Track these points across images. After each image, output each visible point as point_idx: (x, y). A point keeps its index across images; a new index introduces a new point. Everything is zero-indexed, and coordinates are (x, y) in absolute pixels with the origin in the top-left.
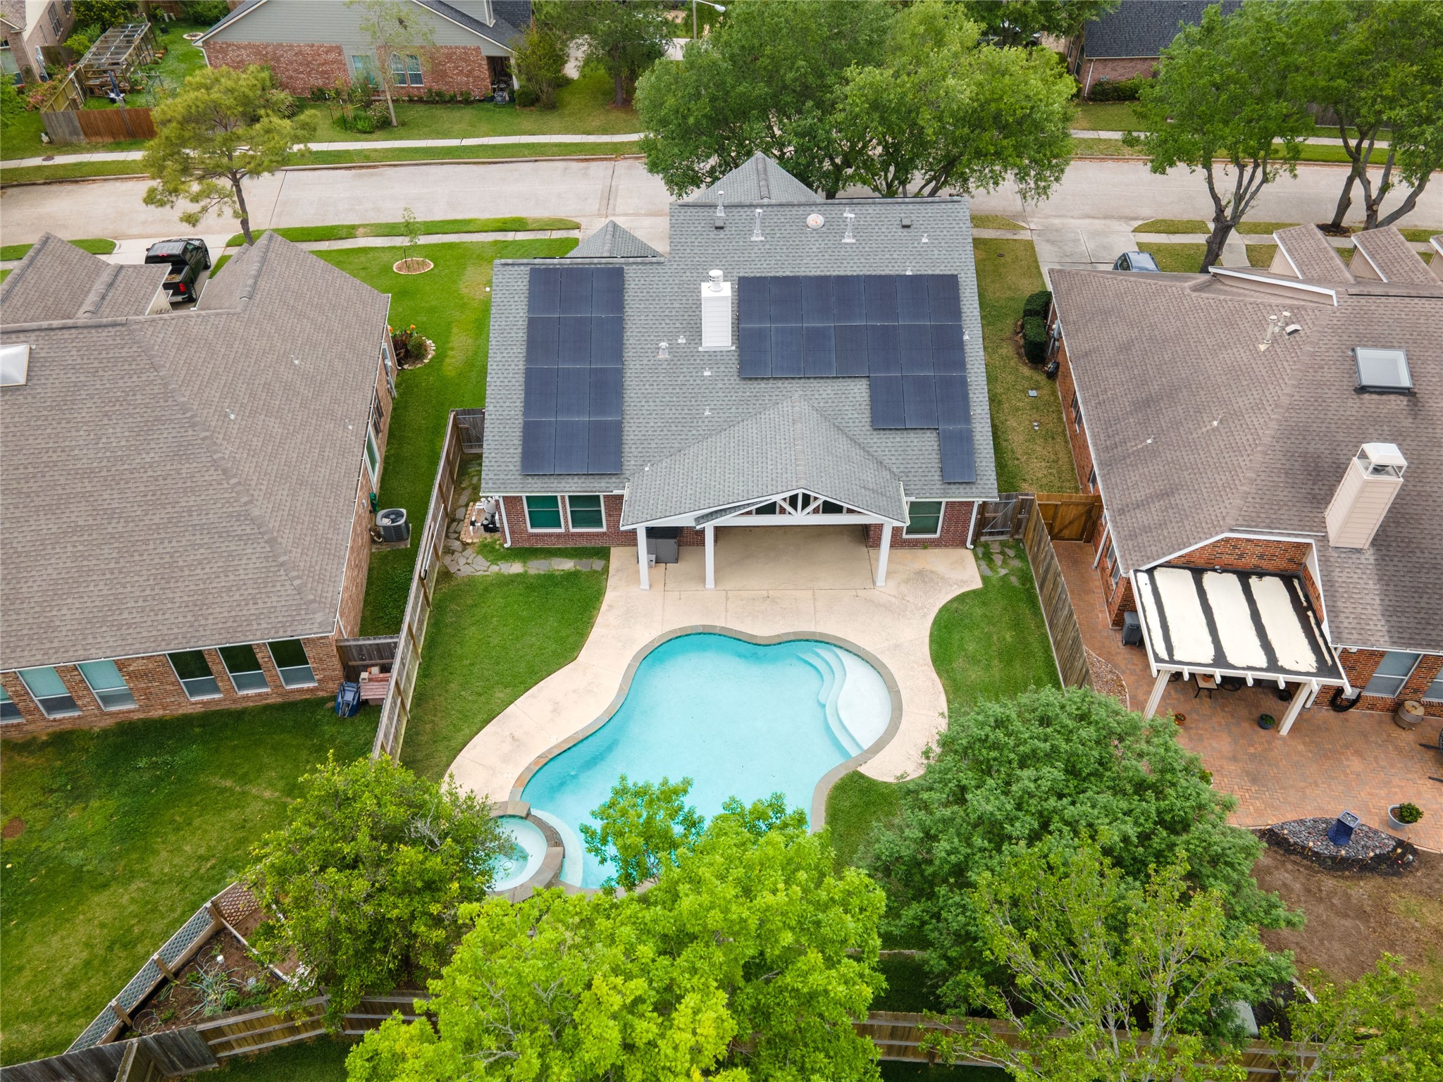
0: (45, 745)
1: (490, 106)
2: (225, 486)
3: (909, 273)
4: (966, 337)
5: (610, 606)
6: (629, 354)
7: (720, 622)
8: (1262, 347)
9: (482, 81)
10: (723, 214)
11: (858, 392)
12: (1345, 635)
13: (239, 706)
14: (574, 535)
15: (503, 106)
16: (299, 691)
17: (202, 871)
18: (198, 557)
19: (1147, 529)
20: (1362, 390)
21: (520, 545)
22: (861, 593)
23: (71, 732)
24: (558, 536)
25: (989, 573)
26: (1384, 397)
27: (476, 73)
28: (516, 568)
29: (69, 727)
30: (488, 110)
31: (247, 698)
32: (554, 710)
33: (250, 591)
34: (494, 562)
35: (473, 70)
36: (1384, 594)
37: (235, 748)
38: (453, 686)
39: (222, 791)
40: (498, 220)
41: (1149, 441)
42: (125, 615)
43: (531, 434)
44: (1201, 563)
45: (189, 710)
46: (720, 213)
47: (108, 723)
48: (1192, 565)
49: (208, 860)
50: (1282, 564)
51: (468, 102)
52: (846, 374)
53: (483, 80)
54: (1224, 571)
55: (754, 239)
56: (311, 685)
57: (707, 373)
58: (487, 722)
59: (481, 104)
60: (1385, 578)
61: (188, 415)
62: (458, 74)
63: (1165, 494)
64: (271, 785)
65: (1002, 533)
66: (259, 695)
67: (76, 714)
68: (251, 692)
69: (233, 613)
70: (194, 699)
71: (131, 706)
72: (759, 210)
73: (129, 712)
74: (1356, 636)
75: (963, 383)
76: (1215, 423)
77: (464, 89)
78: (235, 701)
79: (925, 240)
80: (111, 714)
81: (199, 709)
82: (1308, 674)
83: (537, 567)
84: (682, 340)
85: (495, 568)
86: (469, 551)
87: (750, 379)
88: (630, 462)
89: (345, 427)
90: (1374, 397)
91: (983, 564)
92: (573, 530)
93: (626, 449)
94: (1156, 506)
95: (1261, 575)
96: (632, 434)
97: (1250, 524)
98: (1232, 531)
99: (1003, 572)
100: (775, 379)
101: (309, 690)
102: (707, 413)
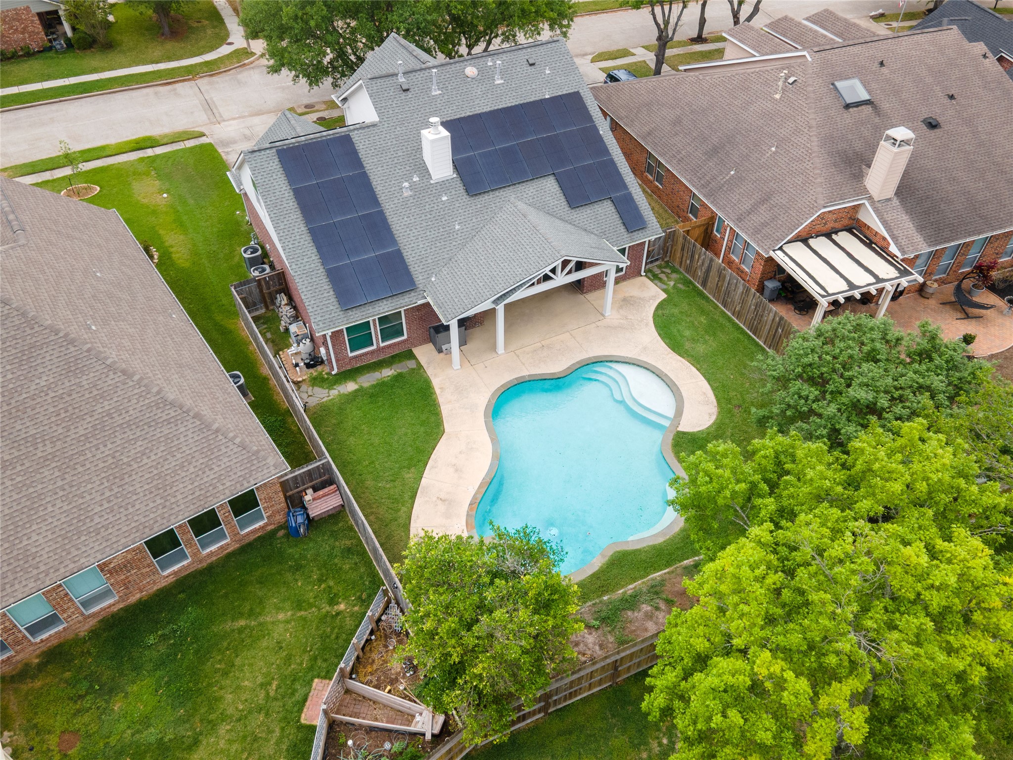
0: (41, 667)
1: (51, 54)
2: (131, 384)
3: (547, 97)
4: (601, 132)
5: (442, 389)
6: (382, 198)
7: (525, 372)
8: (778, 96)
9: (38, 35)
10: (404, 80)
11: (550, 185)
12: (906, 249)
13: (204, 564)
14: (384, 348)
15: (64, 52)
16: (252, 532)
17: (272, 694)
18: (139, 449)
19: (765, 225)
20: (847, 106)
21: (344, 369)
22: (599, 323)
23: (60, 646)
24: (372, 352)
25: (665, 287)
26: (860, 108)
27: (30, 29)
28: (351, 387)
29: (55, 642)
30: (52, 58)
31: (211, 554)
32: (456, 470)
33: (201, 461)
34: (330, 388)
35: (27, 27)
36: (912, 219)
37: (226, 596)
38: (369, 483)
39: (241, 631)
40: (130, 142)
41: (732, 173)
42: (97, 520)
43: (335, 277)
44: (804, 235)
45: (163, 584)
46: (401, 79)
47: (93, 622)
48: (800, 239)
49: (270, 684)
50: (846, 222)
51: (29, 54)
52: (538, 175)
53: (38, 33)
54: (817, 236)
55: (434, 93)
56: (261, 523)
57: (444, 198)
58: (413, 497)
59: (41, 54)
60: (909, 211)
61: (61, 334)
62: (14, 33)
63: (764, 201)
64: (279, 609)
65: (657, 260)
66: (222, 547)
67: (61, 628)
68: (214, 548)
69: (196, 484)
70: (166, 573)
71: (111, 601)
72: (434, 70)
73: (110, 606)
74: (911, 248)
75: (612, 162)
76: (773, 149)
77: (22, 44)
78: (201, 561)
79: (548, 72)
80: (90, 616)
81: (171, 579)
82: (897, 278)
83: (367, 380)
84: (416, 179)
85: (334, 393)
86: (304, 387)
87: (476, 195)
88: (419, 279)
89: (172, 317)
90: (855, 109)
91: (656, 282)
92: (382, 345)
93: (412, 269)
94: (763, 209)
95: (836, 233)
96: (411, 256)
97: (831, 200)
98: (825, 207)
99: (672, 283)
100: (492, 190)
101: (262, 528)
102: (457, 227)
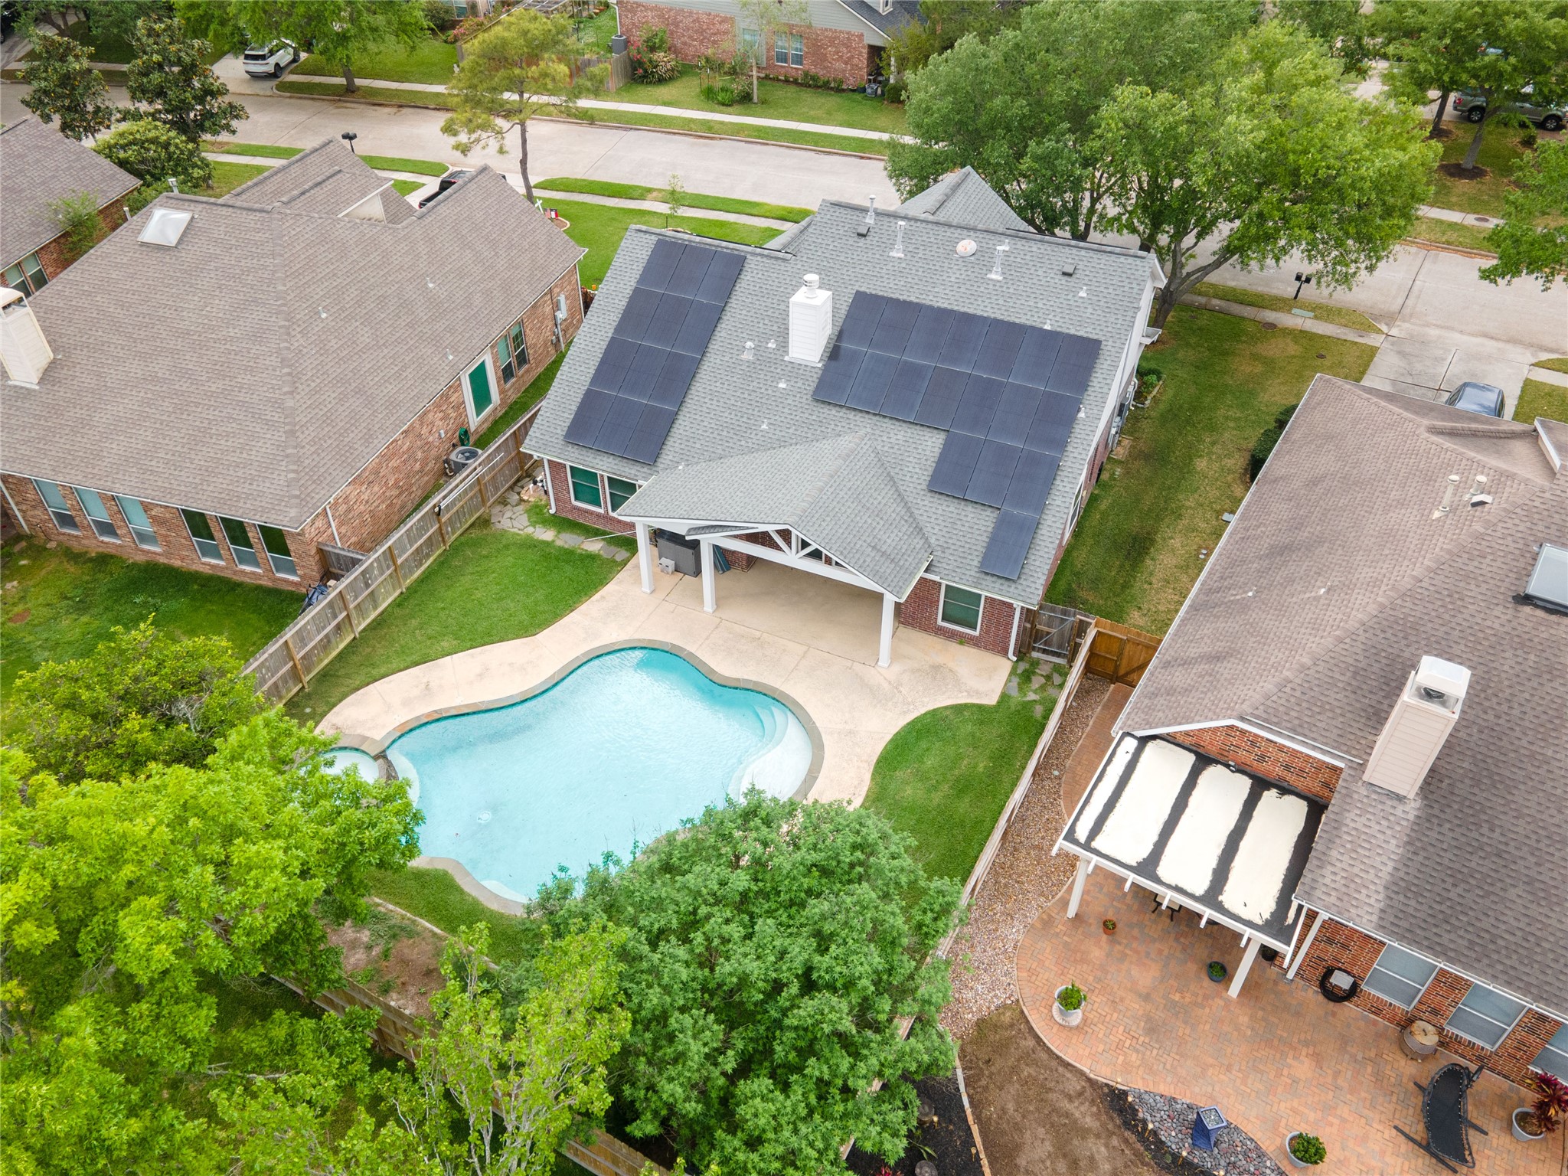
0: (91, 560)
1: (858, 97)
3: (1047, 327)
4: (1082, 415)
5: (603, 597)
6: (714, 346)
8: (1436, 514)
9: (857, 71)
10: (872, 222)
11: (931, 444)
12: (1318, 893)
13: (235, 578)
15: (871, 99)
16: (286, 581)
19: (1171, 692)
20: (1527, 600)
21: (564, 515)
22: (857, 667)
23: (112, 557)
24: (598, 515)
25: (1014, 692)
26: (1554, 618)
27: (855, 61)
28: (547, 535)
29: (113, 551)
30: (854, 101)
31: (243, 572)
32: (480, 675)
34: (533, 524)
35: (852, 57)
36: (1405, 862)
38: (414, 623)
41: (1250, 594)
42: (153, 463)
43: (590, 400)
44: (1212, 751)
45: (194, 567)
46: (870, 220)
47: (140, 558)
48: (1201, 751)
51: (839, 90)
52: (923, 422)
53: (861, 69)
54: (1239, 771)
55: (893, 254)
56: (296, 579)
57: (782, 385)
58: (417, 664)
59: (851, 94)
62: (837, 60)
63: (1217, 658)
65: (1058, 655)
66: (253, 573)
67: (119, 542)
68: (248, 569)
70: (204, 560)
71: (158, 550)
72: (901, 223)
73: (155, 553)
74: (1333, 900)
75: (1053, 468)
76: (1322, 591)
77: (841, 76)
78: (235, 572)
79: (1083, 294)
80: (143, 551)
81: (207, 570)
82: (1249, 924)
83: (568, 540)
84: (772, 345)
85: (530, 530)
86: (521, 508)
87: (823, 402)
88: (668, 455)
90: (1540, 613)
91: (1016, 680)
92: (612, 514)
93: (670, 442)
94: (1199, 668)
95: (1284, 791)
96: (683, 426)
97: (1268, 719)
98: (1242, 719)
99: (1032, 696)
100: (849, 408)
101: (293, 583)
102: (764, 427)
